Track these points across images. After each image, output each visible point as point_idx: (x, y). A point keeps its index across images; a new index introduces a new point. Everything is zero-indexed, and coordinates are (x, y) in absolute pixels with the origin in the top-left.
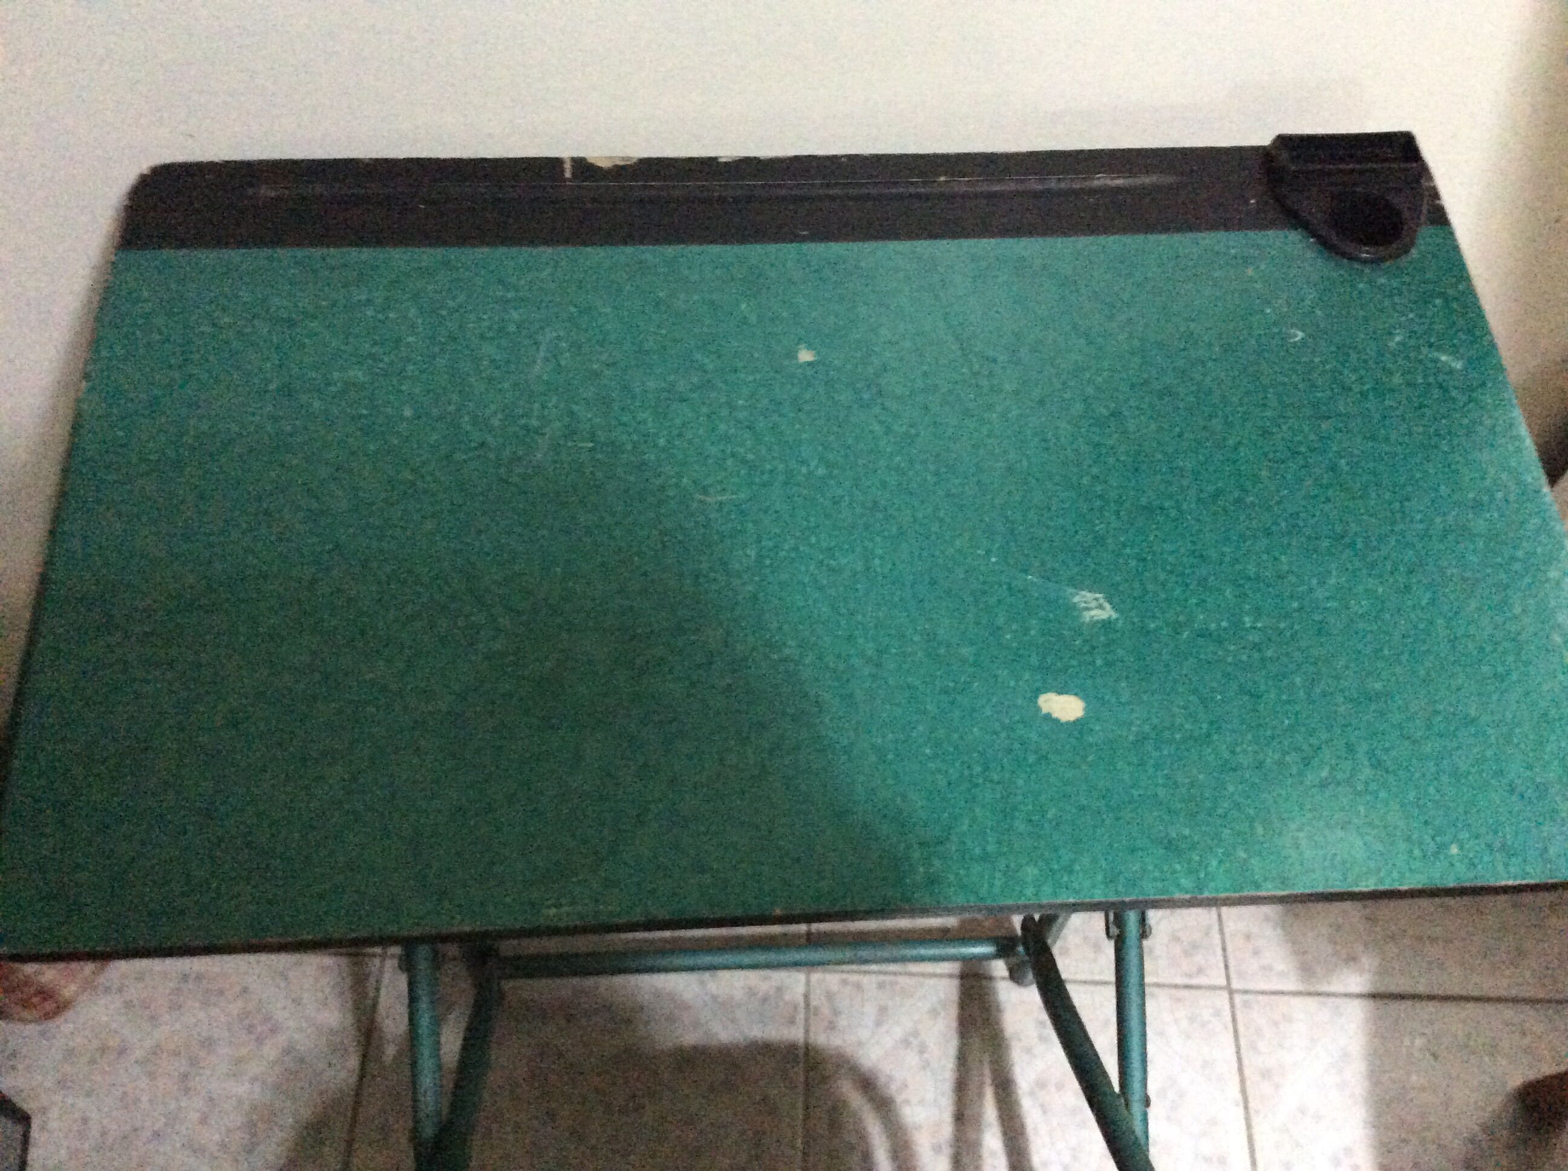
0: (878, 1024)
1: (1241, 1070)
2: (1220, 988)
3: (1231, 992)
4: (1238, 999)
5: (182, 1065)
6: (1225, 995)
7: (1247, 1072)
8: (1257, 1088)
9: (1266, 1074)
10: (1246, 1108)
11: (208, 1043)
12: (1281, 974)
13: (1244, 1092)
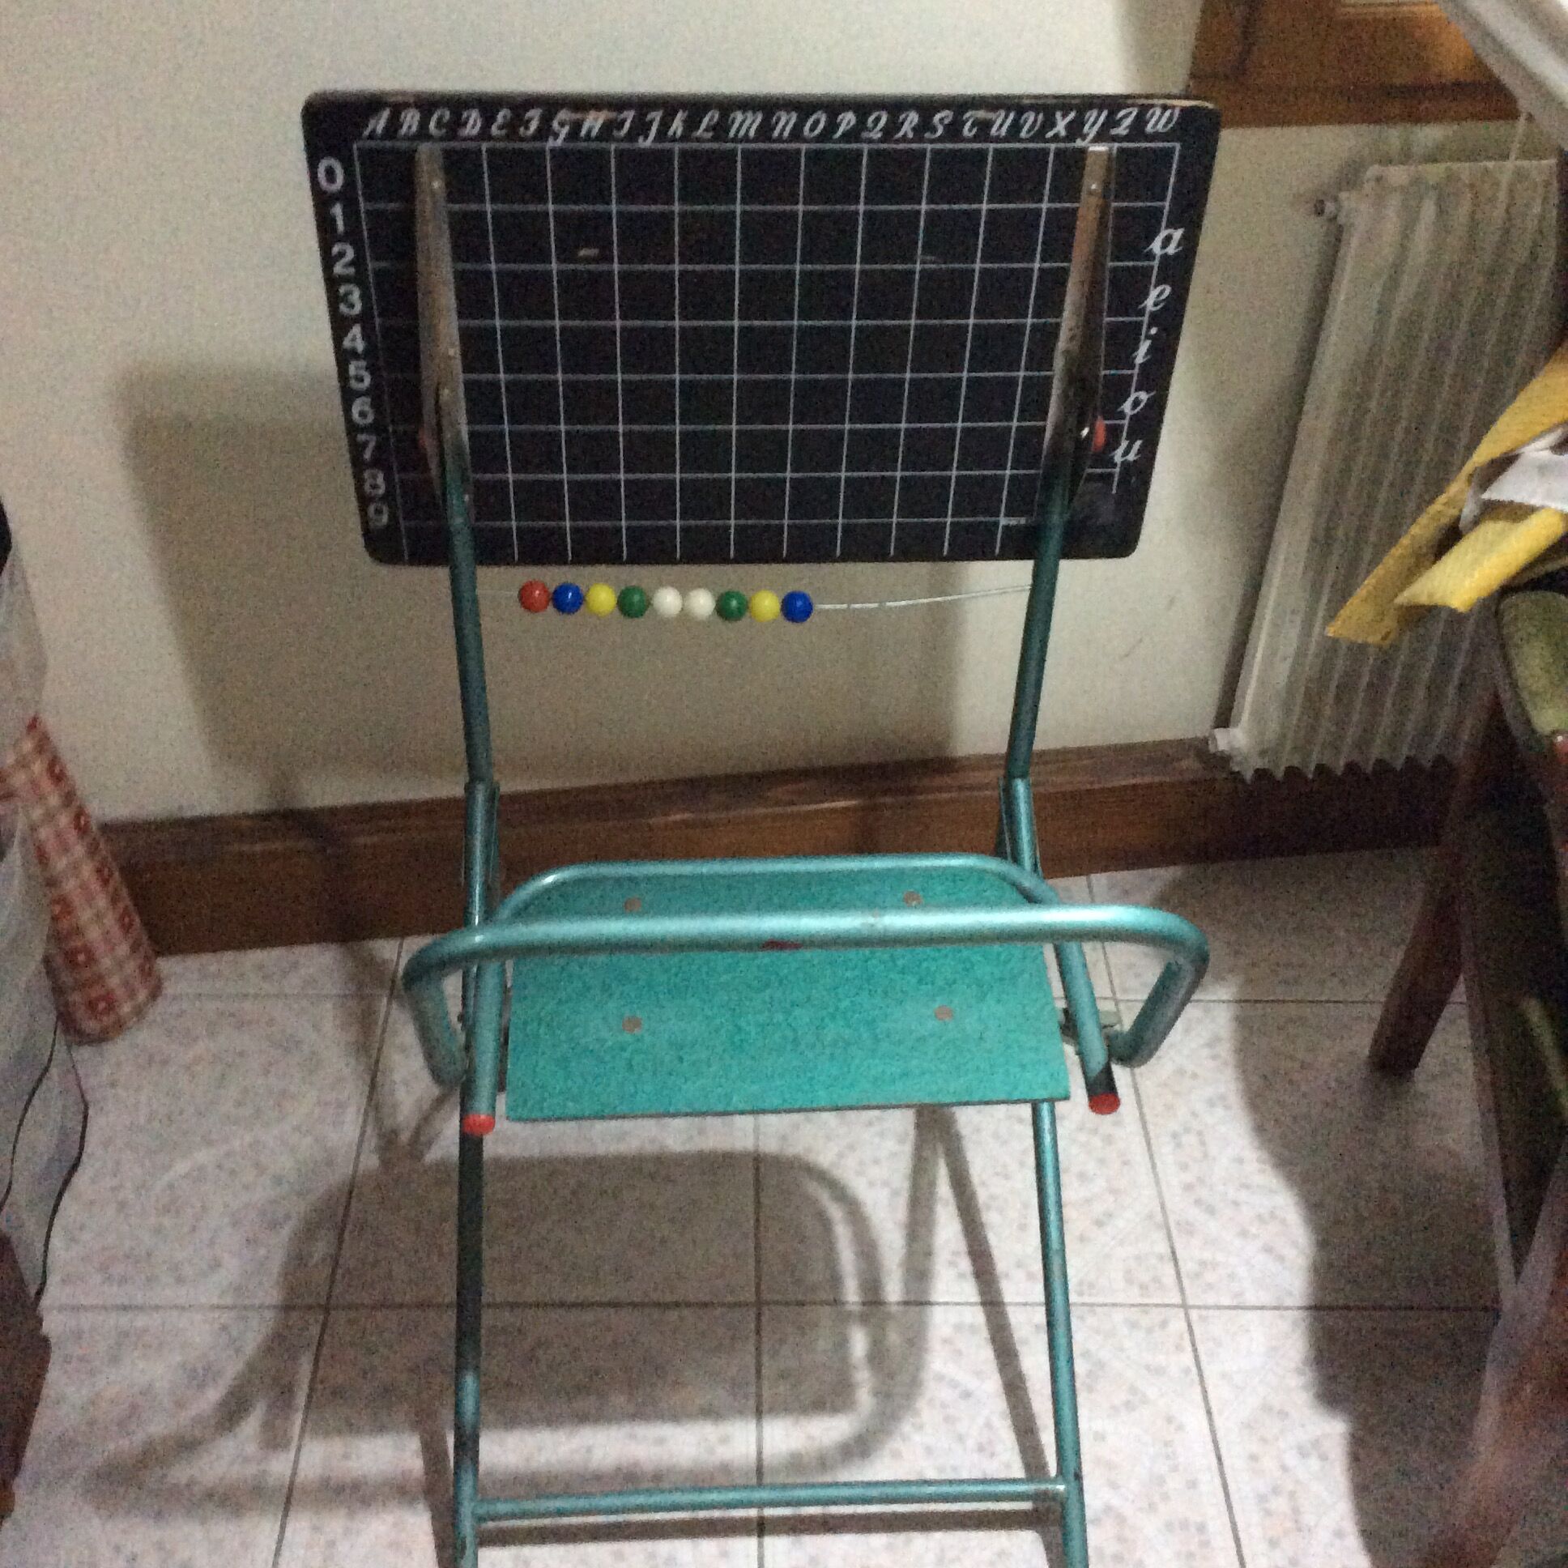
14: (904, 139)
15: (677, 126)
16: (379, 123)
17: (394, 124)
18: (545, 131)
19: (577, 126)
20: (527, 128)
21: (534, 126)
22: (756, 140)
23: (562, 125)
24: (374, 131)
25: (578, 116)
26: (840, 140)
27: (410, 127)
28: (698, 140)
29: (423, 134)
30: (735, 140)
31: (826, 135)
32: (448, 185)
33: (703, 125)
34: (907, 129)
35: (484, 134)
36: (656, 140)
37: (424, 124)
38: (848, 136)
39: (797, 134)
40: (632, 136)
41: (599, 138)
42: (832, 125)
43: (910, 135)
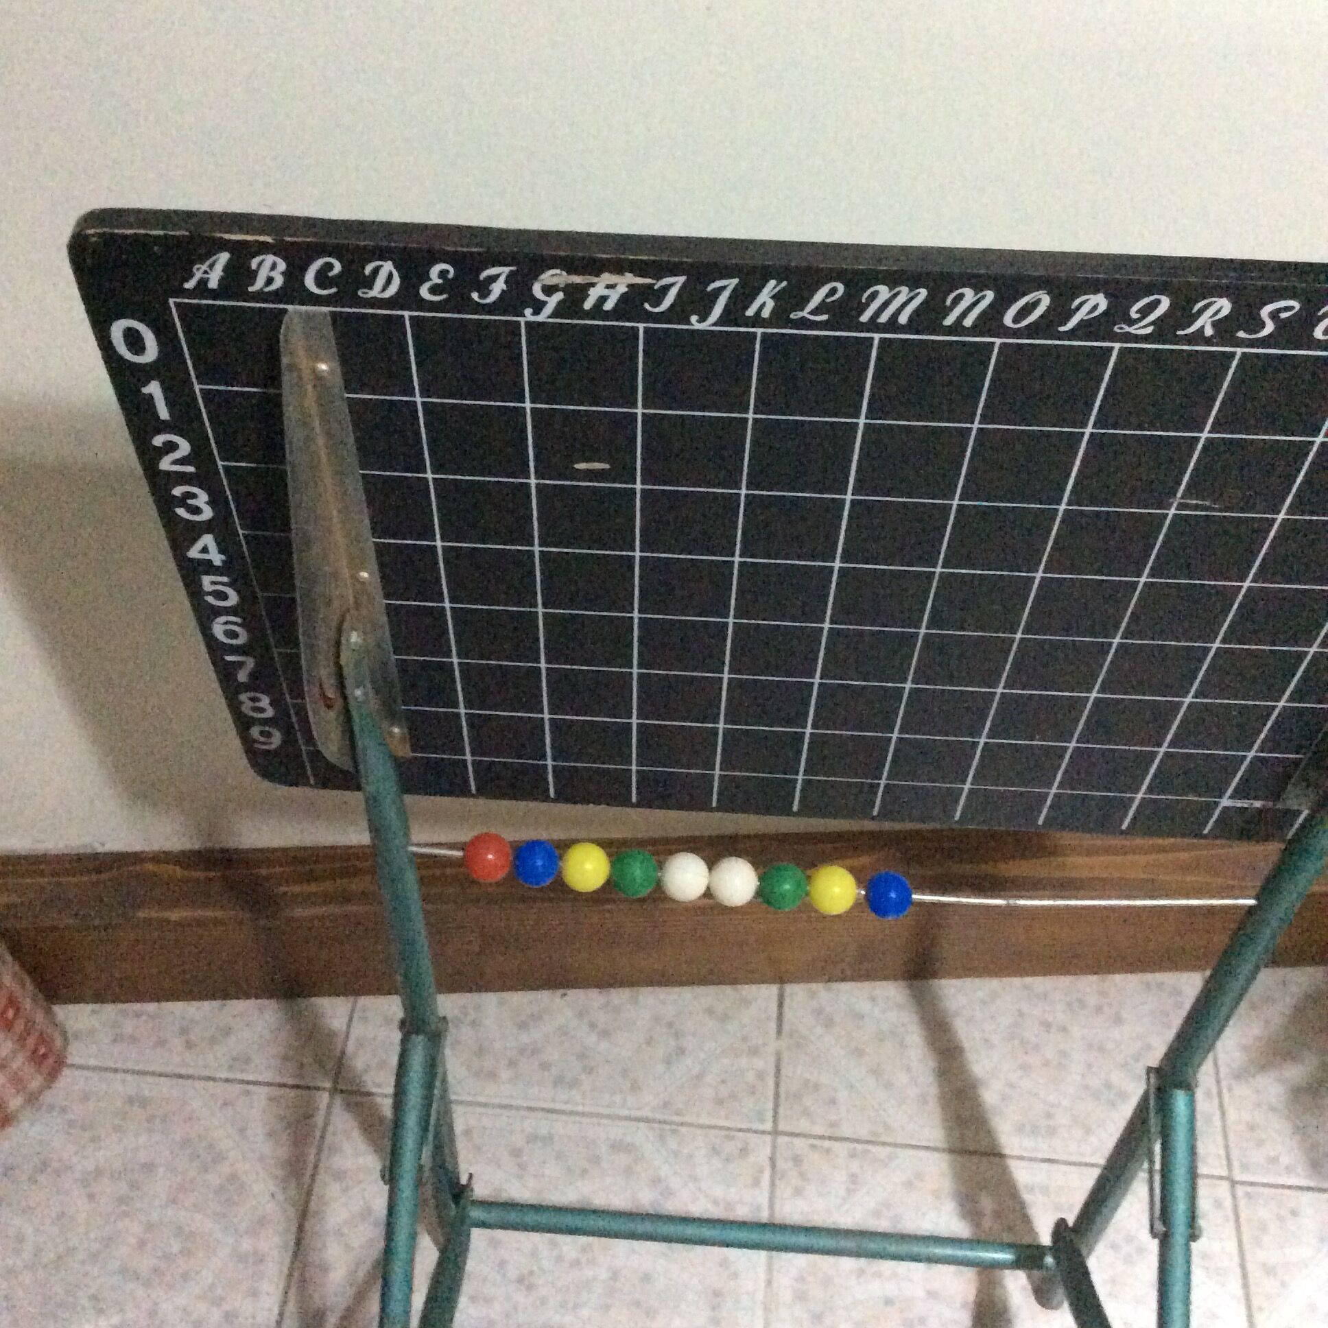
0: (850, 1192)
1: (1243, 1266)
2: (1221, 1178)
3: (1233, 1183)
4: (1240, 1191)
5: (122, 1188)
6: (1225, 1185)
7: (1250, 1267)
8: (1263, 1285)
9: (1270, 1271)
10: (1249, 1307)
11: (149, 1167)
12: (1289, 1170)
13: (1246, 1286)
14: (1198, 337)
15: (765, 301)
16: (214, 271)
17: (238, 275)
18: (518, 296)
19: (575, 295)
20: (485, 293)
21: (498, 288)
22: (912, 326)
23: (549, 290)
24: (203, 282)
25: (577, 279)
26: (1072, 334)
27: (270, 281)
28: (804, 324)
29: (293, 290)
30: (873, 325)
31: (1046, 326)
32: (344, 360)
33: (813, 304)
34: (1204, 323)
35: (409, 296)
36: (723, 320)
37: (294, 274)
38: (1088, 329)
39: (990, 322)
40: (679, 312)
41: (617, 313)
42: (1061, 311)
43: (1209, 332)
